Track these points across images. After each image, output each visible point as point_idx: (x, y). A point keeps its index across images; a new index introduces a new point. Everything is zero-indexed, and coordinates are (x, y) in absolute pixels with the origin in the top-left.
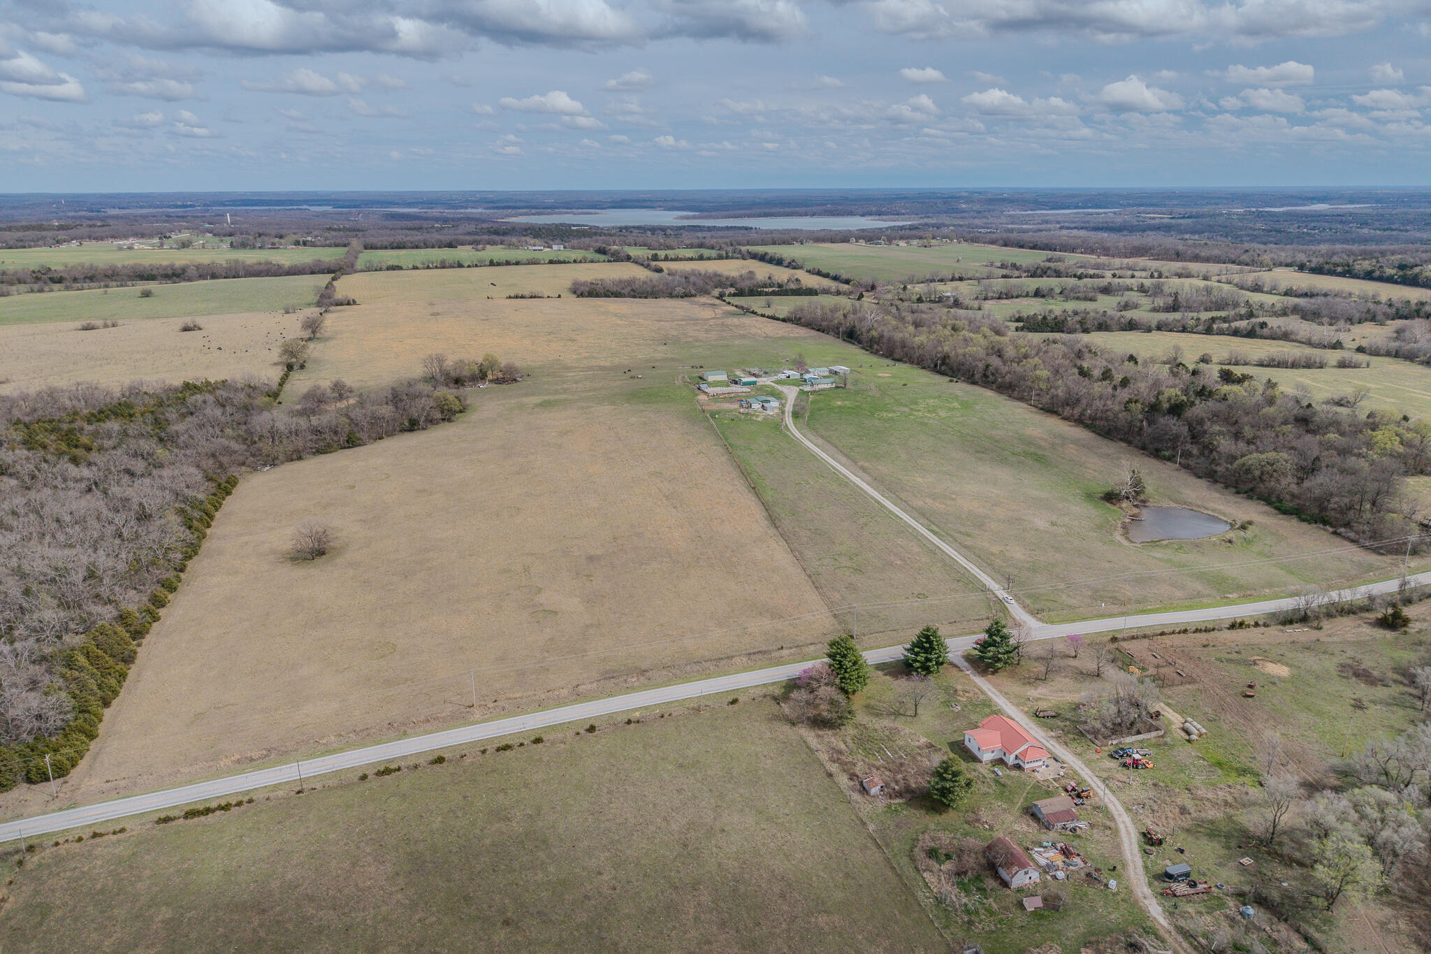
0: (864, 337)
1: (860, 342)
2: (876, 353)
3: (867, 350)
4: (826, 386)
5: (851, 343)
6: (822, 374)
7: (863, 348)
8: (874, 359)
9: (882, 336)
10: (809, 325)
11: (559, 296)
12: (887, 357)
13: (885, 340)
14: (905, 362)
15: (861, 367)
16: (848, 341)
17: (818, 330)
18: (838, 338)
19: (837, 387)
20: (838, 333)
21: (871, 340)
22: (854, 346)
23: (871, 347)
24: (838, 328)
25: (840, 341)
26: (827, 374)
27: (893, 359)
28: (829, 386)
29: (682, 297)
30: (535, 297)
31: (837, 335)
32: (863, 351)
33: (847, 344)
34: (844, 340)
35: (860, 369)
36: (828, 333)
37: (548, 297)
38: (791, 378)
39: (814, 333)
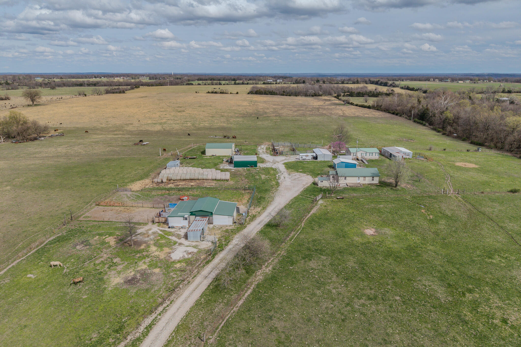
0: (437, 119)
1: (431, 124)
2: (449, 135)
3: (439, 132)
4: (361, 181)
5: (422, 124)
6: (368, 157)
7: (434, 129)
8: (447, 142)
9: (457, 118)
10: (387, 110)
11: (237, 93)
12: (464, 140)
13: (461, 121)
14: (489, 147)
15: (430, 149)
16: (418, 123)
17: (393, 114)
18: (410, 119)
19: (382, 184)
20: (411, 116)
21: (444, 122)
22: (425, 127)
23: (443, 128)
24: (410, 111)
25: (411, 122)
26: (376, 157)
27: (472, 143)
28: (368, 181)
29: (312, 96)
30: (223, 93)
31: (409, 117)
32: (434, 132)
33: (419, 125)
34: (415, 121)
35: (428, 153)
36: (401, 116)
37: (231, 93)
38: (319, 159)
39: (388, 115)
